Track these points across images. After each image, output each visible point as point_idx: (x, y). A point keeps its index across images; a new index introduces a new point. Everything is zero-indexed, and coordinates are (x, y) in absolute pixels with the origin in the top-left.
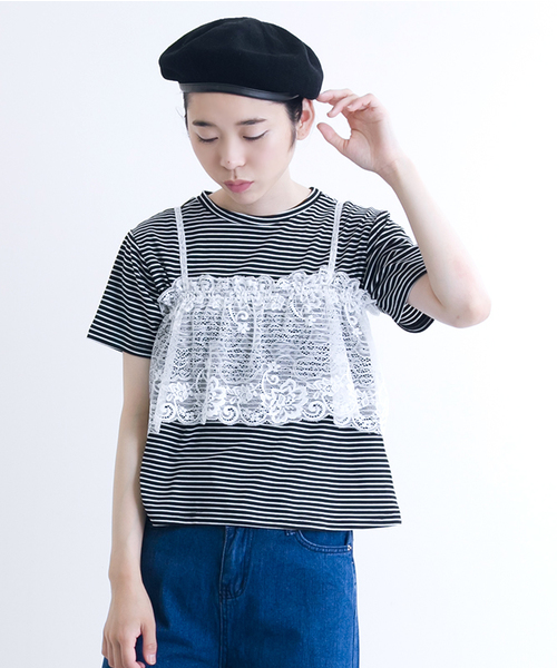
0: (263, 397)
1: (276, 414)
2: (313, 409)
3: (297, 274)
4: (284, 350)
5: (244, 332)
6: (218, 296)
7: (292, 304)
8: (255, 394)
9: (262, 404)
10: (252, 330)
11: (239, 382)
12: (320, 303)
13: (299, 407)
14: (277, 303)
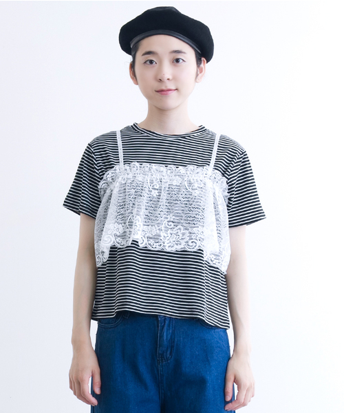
0: (162, 234)
1: (169, 245)
2: (191, 244)
3: (191, 167)
4: (178, 208)
5: (155, 195)
6: (141, 175)
7: (186, 183)
8: (158, 231)
9: (161, 238)
10: (160, 195)
11: (148, 224)
12: (203, 185)
13: (183, 242)
14: (176, 181)
